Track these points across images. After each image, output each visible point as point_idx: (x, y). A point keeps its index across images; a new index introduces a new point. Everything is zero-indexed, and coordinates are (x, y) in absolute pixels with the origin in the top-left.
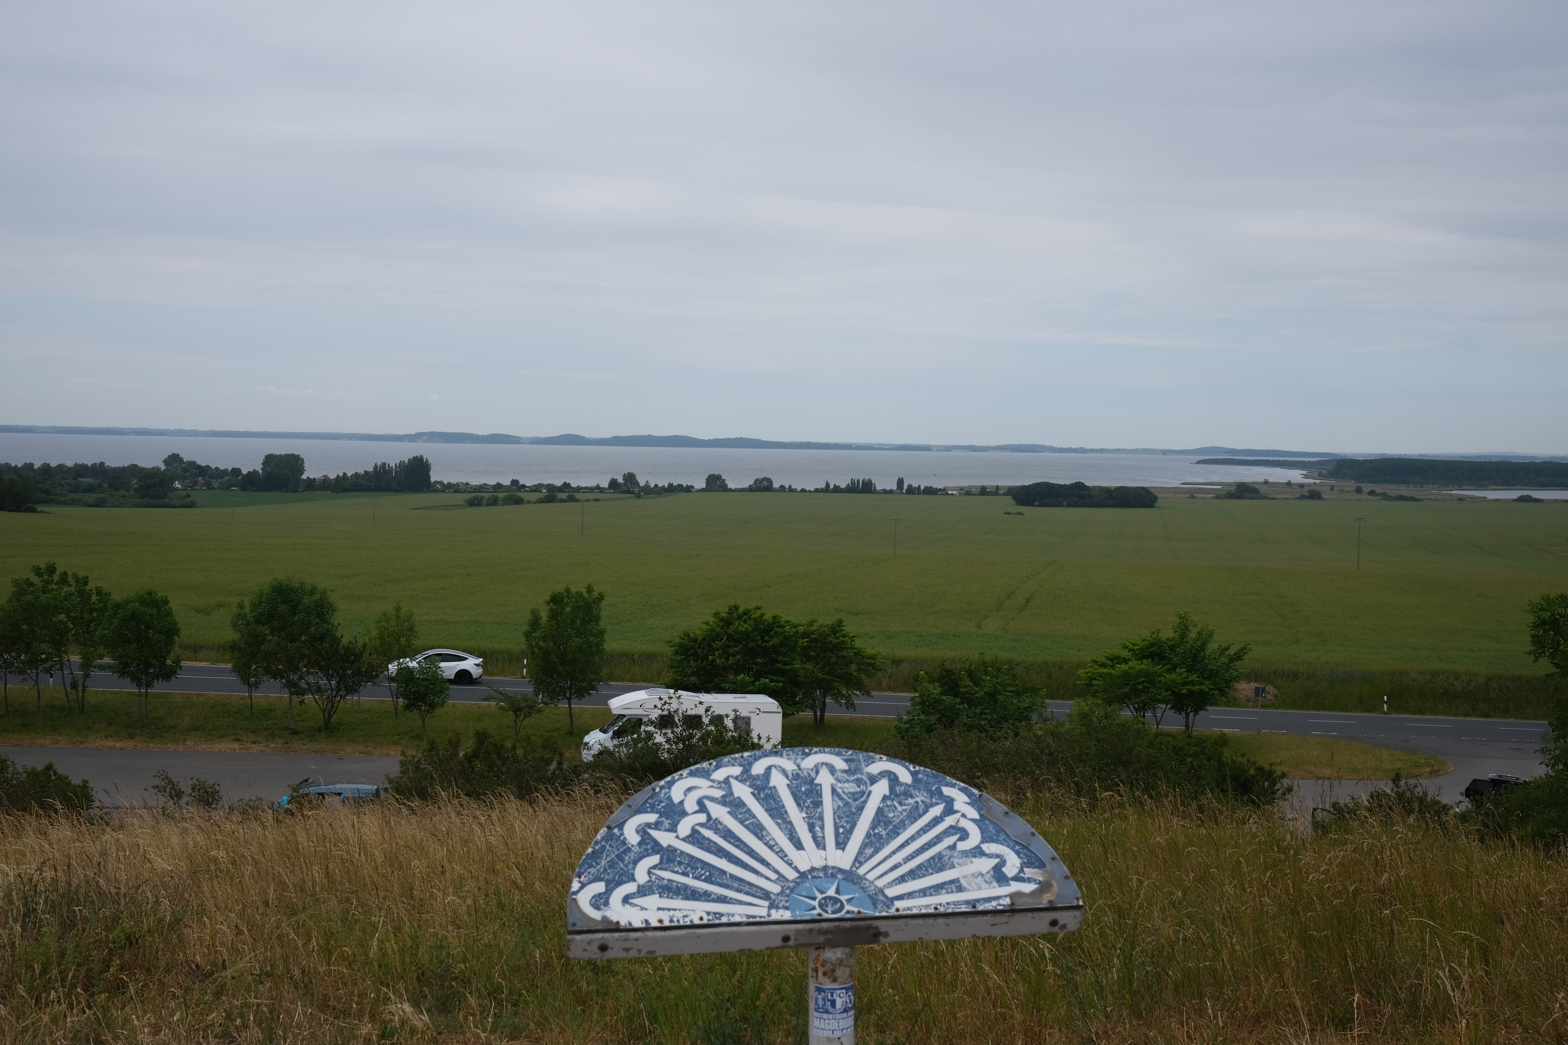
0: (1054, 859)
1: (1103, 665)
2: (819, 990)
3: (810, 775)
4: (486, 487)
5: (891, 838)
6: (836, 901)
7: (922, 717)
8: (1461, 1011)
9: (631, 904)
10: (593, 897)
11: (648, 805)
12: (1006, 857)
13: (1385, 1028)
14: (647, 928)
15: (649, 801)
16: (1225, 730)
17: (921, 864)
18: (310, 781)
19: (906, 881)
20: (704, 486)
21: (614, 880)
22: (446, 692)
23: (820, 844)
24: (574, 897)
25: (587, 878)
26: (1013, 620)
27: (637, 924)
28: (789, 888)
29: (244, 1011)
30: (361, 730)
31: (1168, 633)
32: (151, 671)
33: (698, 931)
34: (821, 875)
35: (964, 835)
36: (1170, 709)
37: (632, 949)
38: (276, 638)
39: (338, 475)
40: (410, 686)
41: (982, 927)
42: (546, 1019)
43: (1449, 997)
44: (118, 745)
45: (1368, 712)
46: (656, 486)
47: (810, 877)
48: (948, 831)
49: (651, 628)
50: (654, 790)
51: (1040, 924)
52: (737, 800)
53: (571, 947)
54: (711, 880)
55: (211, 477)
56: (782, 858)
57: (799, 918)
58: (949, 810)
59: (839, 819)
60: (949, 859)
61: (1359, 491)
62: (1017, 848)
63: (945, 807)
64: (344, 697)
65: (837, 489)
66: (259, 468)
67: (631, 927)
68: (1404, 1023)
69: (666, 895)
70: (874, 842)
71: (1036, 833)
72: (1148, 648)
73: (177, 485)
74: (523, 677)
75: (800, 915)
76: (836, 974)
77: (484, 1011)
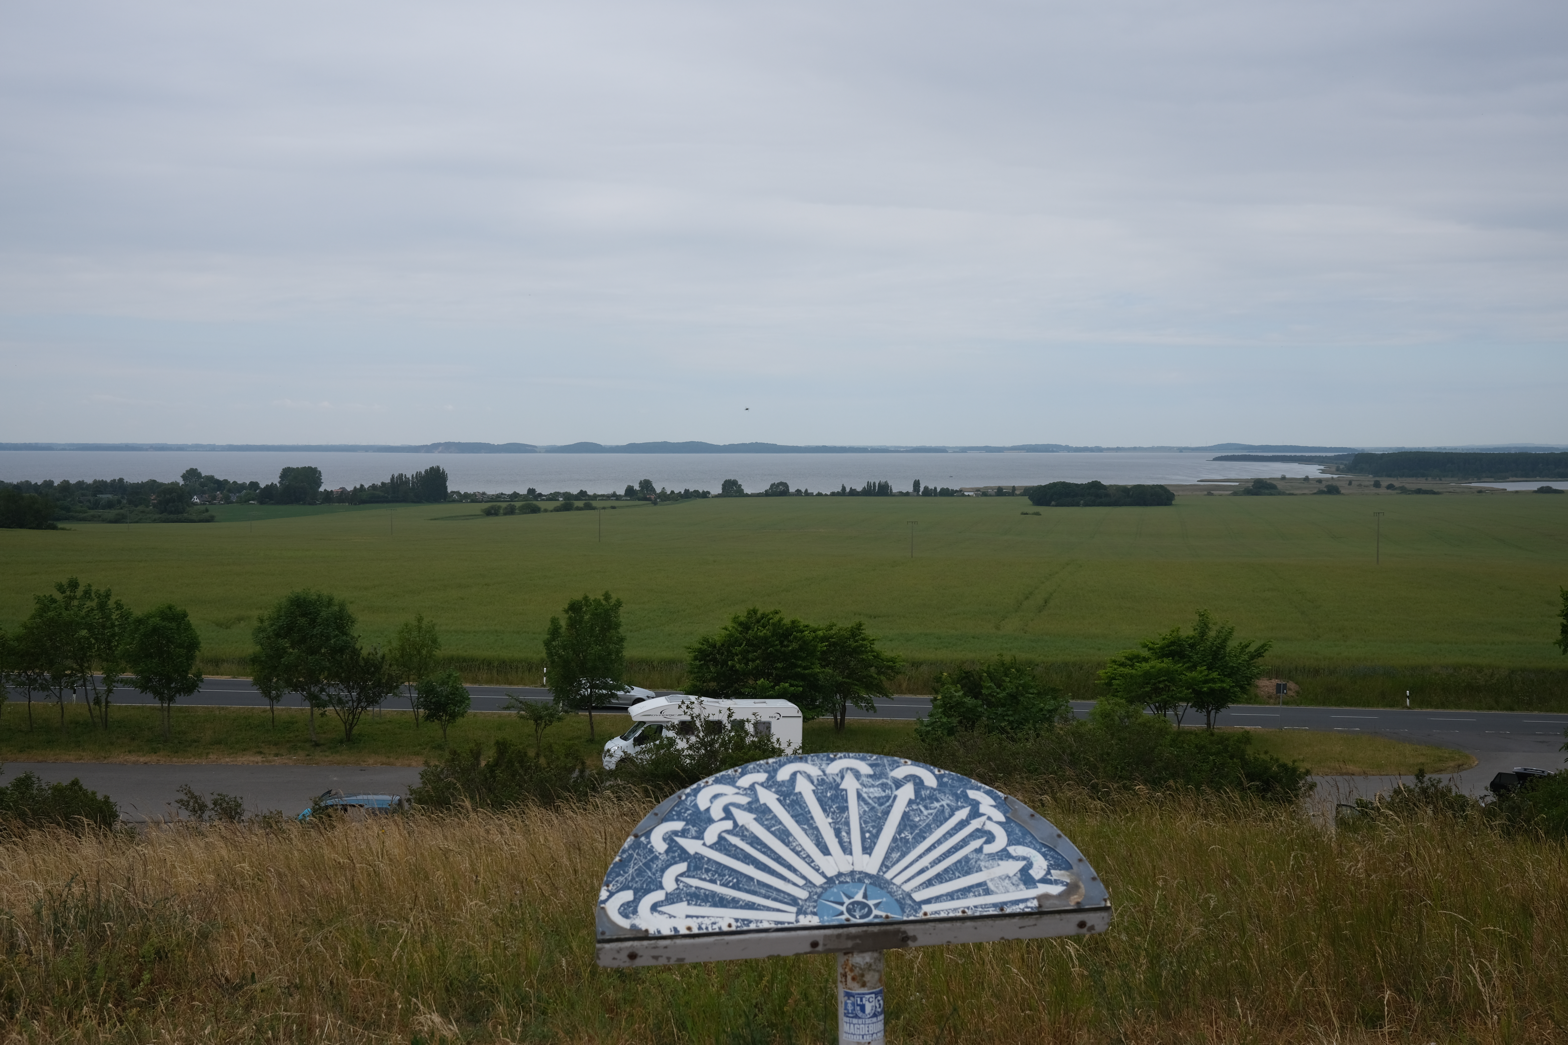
0: (1080, 860)
1: (1122, 665)
2: (848, 995)
3: (835, 781)
4: (503, 496)
5: (917, 842)
6: (863, 905)
7: (945, 720)
8: (1491, 1007)
9: (659, 912)
10: (621, 906)
11: (674, 813)
12: (1033, 859)
13: (1415, 1025)
14: (676, 936)
15: (676, 808)
16: (1248, 728)
17: (948, 868)
18: (333, 792)
19: (934, 885)
20: (720, 492)
21: (642, 888)
22: (467, 702)
23: (846, 849)
24: (602, 905)
25: (615, 887)
26: (1032, 620)
27: (666, 932)
28: (816, 893)
29: (274, 1023)
30: (383, 741)
31: (1187, 631)
32: (172, 686)
33: (727, 938)
34: (848, 880)
35: (990, 838)
36: (1191, 707)
37: (661, 956)
38: (296, 651)
39: (355, 487)
40: (431, 697)
41: (1010, 930)
42: (575, 1027)
43: (1480, 993)
44: (142, 759)
45: (1391, 706)
46: (672, 492)
47: (837, 882)
48: (975, 834)
49: (670, 635)
50: (680, 797)
51: (1068, 925)
52: (763, 807)
53: (601, 956)
54: (738, 886)
55: (230, 491)
56: (809, 864)
57: (827, 924)
58: (975, 813)
59: (865, 824)
60: (976, 862)
61: (1377, 485)
62: (1044, 850)
63: (970, 810)
64: (365, 708)
65: (853, 493)
66: (276, 481)
67: (659, 935)
68: (1435, 1020)
69: (694, 903)
70: (900, 846)
71: (1063, 835)
72: (1168, 646)
73: (196, 499)
74: (543, 686)
75: (828, 920)
76: (865, 979)
77: (513, 1020)
